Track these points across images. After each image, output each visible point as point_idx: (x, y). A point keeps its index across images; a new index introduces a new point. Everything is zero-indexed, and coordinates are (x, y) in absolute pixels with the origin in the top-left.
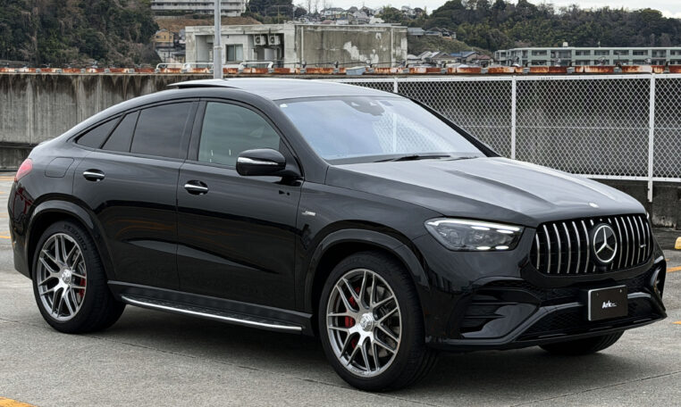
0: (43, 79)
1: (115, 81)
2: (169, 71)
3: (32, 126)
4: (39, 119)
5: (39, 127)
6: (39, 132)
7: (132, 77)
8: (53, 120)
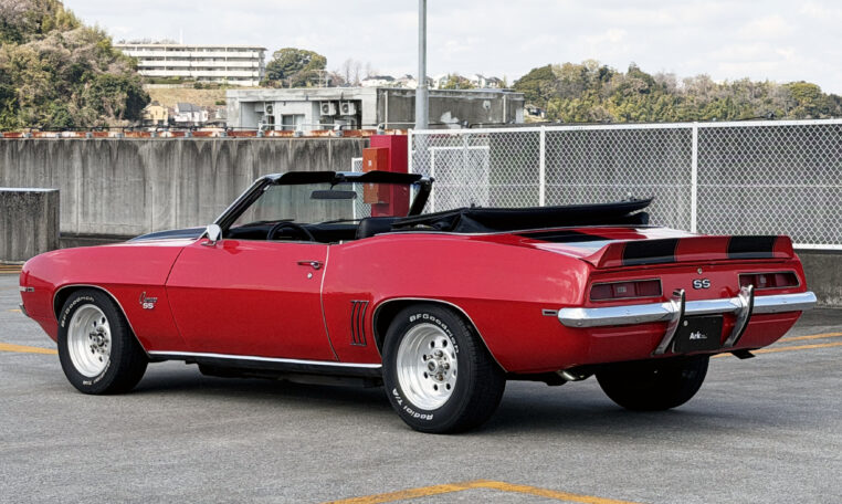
0: (98, 146)
1: (200, 147)
2: (277, 134)
3: (80, 210)
4: (91, 200)
5: (91, 210)
6: (91, 218)
7: (225, 142)
8: (109, 201)
